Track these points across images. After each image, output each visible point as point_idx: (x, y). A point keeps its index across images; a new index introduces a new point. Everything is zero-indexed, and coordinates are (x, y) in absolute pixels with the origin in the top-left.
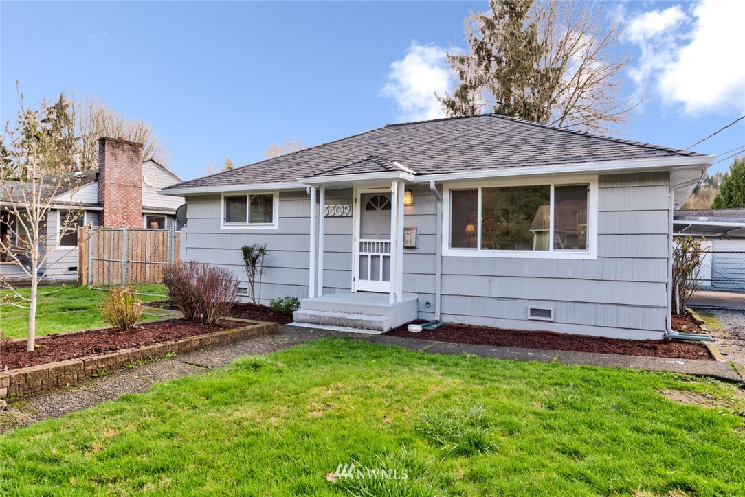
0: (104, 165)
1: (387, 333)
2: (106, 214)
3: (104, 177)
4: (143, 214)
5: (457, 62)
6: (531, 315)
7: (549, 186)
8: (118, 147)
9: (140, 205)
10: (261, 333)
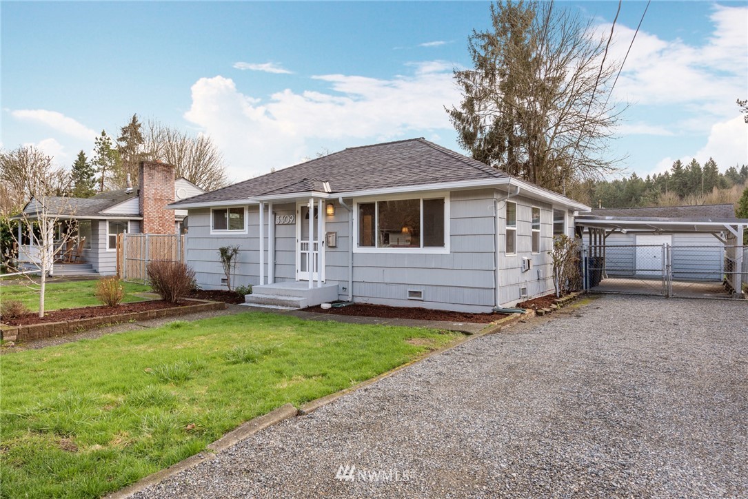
0: (143, 183)
1: (303, 310)
2: (145, 223)
3: (143, 193)
4: (176, 222)
5: (462, 77)
6: (410, 296)
7: (419, 200)
8: (154, 169)
9: (173, 214)
10: (209, 308)
